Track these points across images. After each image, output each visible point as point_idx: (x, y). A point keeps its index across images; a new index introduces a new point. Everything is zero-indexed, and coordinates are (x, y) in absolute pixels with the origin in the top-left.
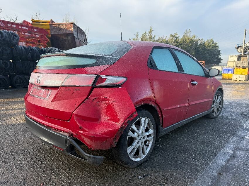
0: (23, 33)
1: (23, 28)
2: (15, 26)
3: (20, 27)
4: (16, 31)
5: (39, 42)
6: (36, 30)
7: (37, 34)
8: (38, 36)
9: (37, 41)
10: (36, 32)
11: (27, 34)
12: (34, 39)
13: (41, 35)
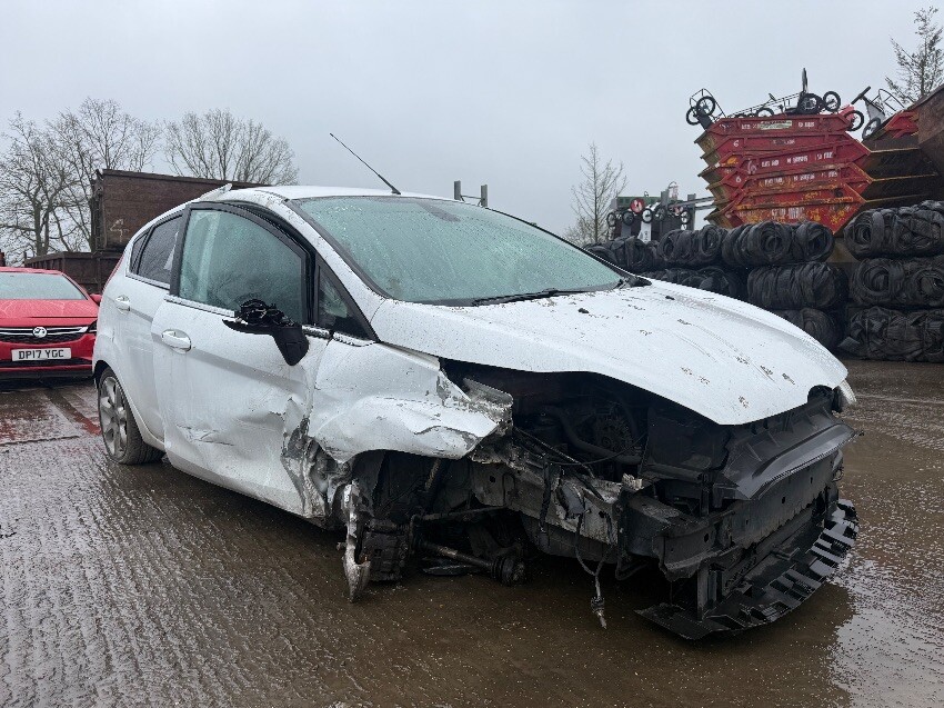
0: (796, 178)
1: (797, 159)
2: (776, 163)
3: (789, 161)
4: (779, 177)
5: (838, 192)
6: (829, 155)
7: (831, 167)
8: (832, 174)
9: (832, 194)
10: (829, 161)
11: (805, 177)
12: (822, 190)
13: (842, 165)
